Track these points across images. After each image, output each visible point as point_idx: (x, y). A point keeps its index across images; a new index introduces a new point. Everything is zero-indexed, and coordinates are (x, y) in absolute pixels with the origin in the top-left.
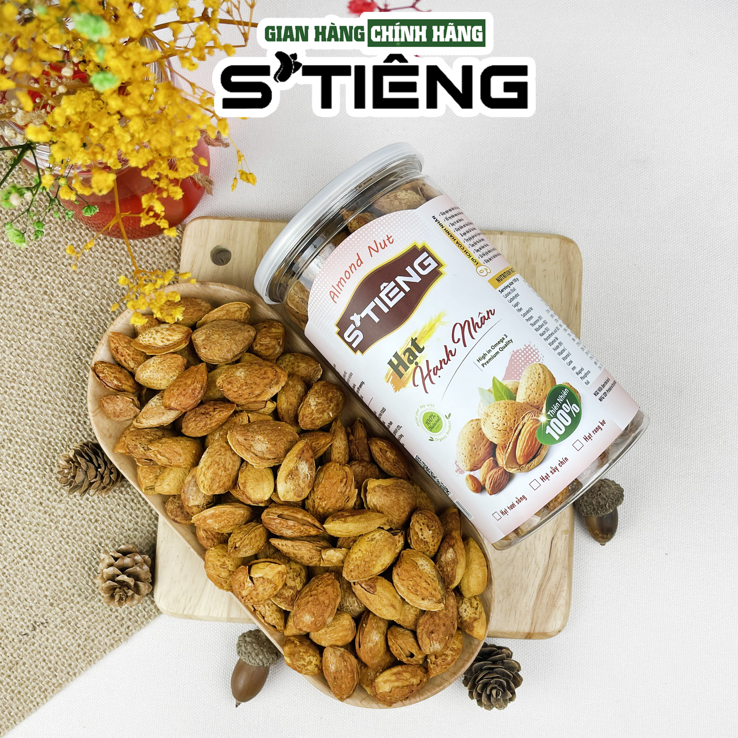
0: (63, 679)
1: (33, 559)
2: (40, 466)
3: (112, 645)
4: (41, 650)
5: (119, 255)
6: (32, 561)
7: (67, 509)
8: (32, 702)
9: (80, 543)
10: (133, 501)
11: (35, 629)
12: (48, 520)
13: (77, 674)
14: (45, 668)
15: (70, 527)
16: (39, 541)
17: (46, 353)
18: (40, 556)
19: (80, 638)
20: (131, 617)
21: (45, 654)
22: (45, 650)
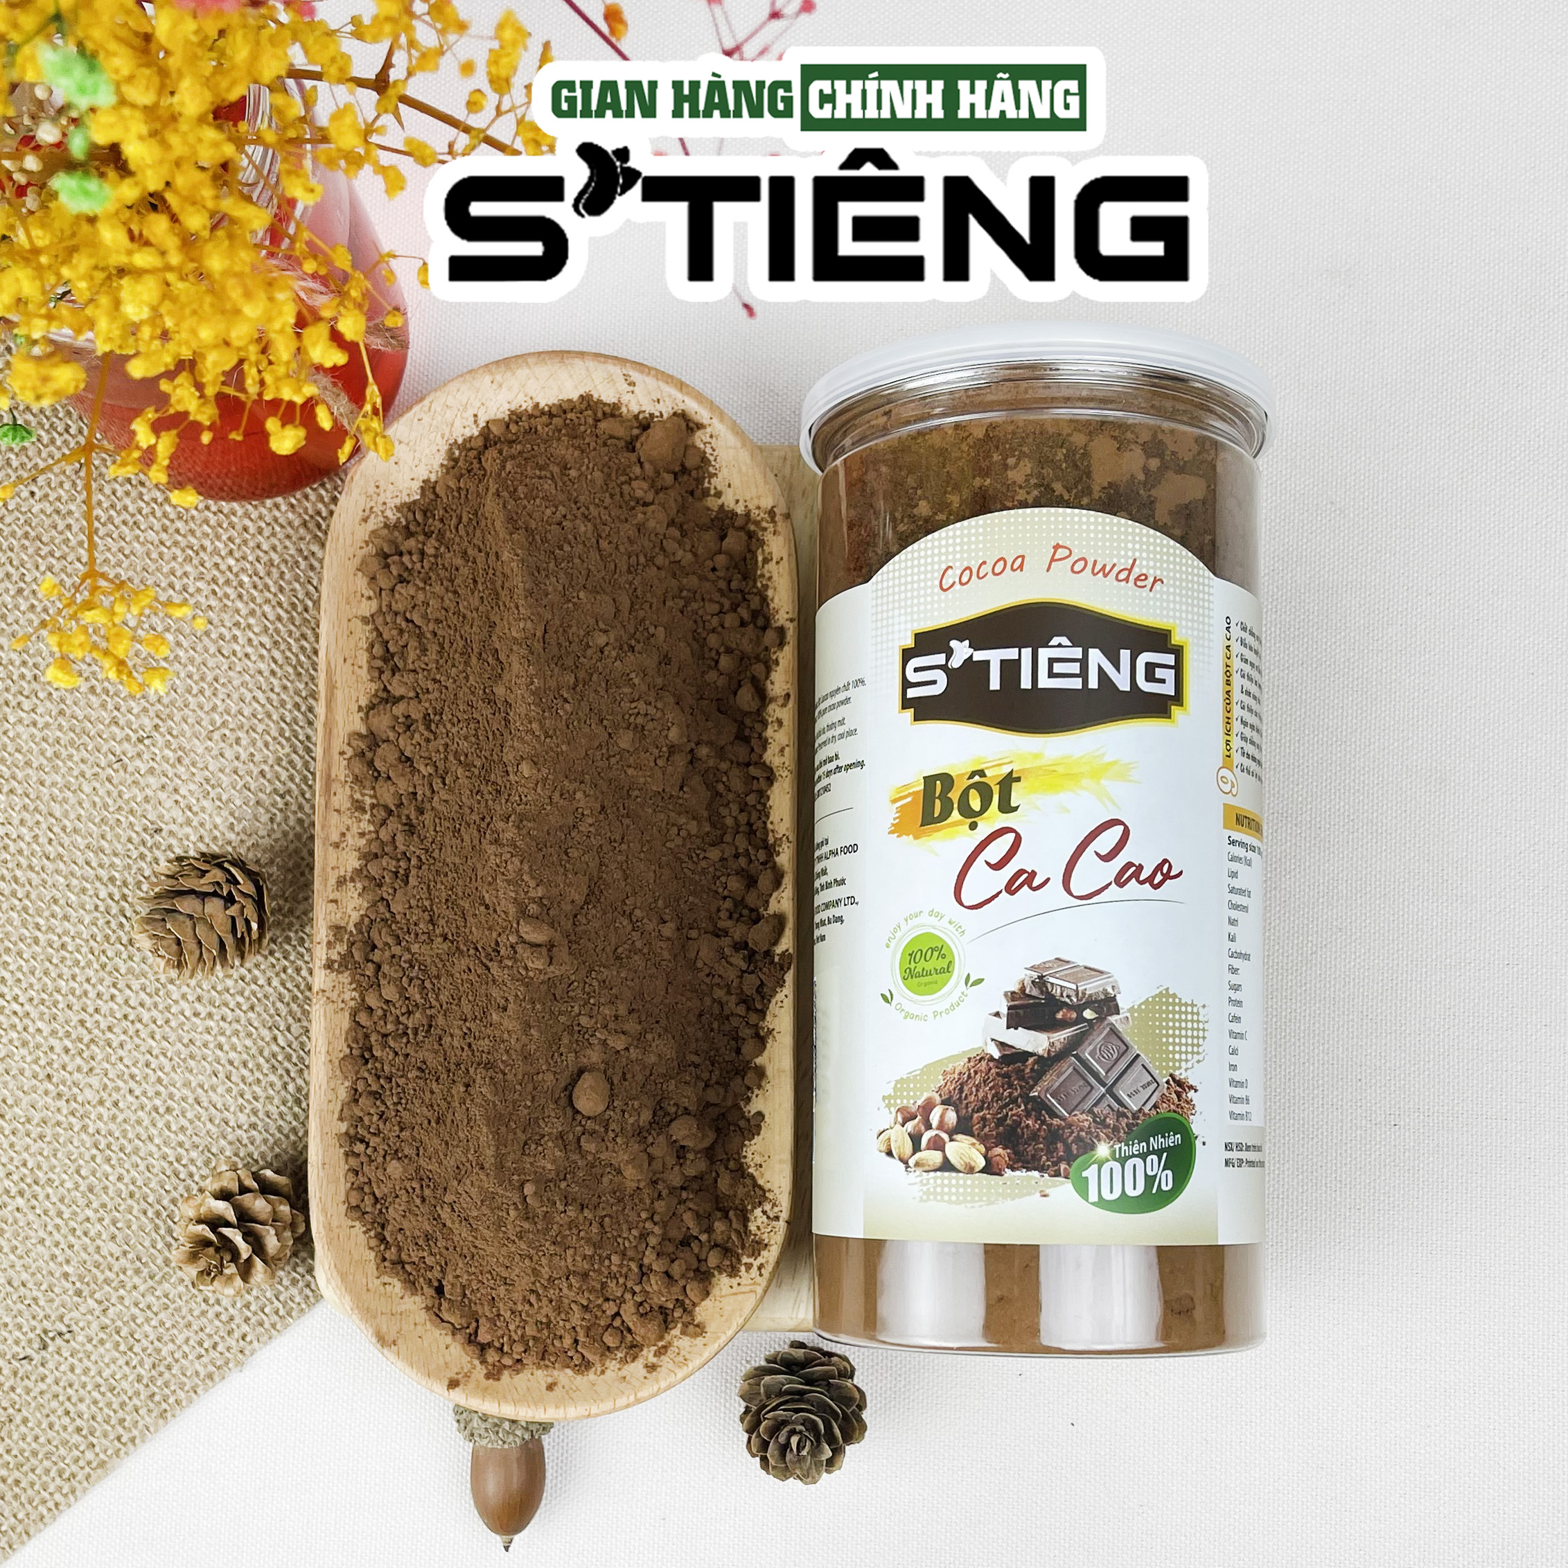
0: (109, 1452)
1: (35, 1197)
2: (45, 996)
3: (210, 1376)
4: (59, 1390)
5: (198, 534)
6: (34, 1202)
7: (105, 1087)
8: (44, 1502)
9: (135, 1158)
10: (245, 1064)
11: (45, 1347)
12: (65, 1111)
13: (137, 1441)
14: (70, 1429)
15: (112, 1126)
16: (47, 1158)
17: (49, 753)
18: (50, 1190)
19: (141, 1363)
20: (249, 1314)
21: (69, 1399)
22: (69, 1390)
